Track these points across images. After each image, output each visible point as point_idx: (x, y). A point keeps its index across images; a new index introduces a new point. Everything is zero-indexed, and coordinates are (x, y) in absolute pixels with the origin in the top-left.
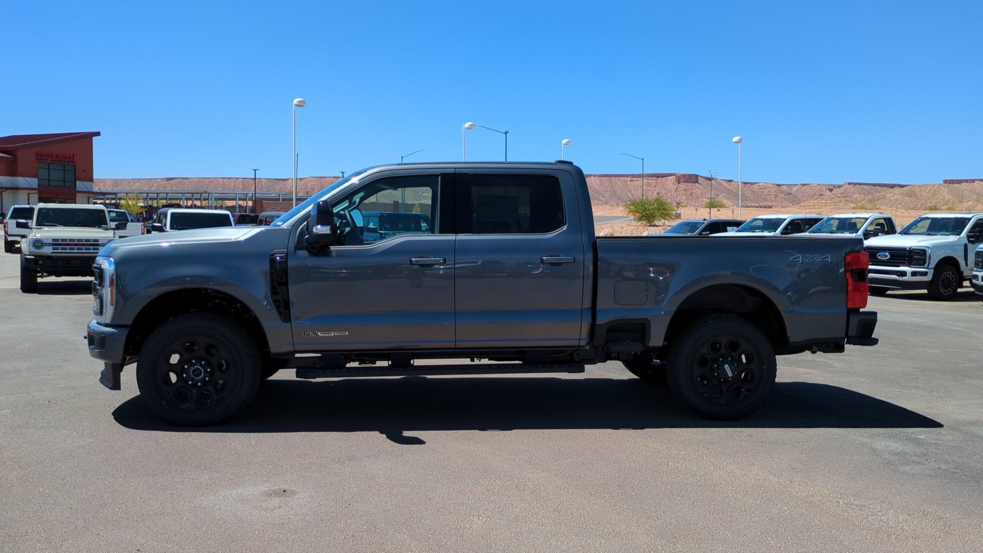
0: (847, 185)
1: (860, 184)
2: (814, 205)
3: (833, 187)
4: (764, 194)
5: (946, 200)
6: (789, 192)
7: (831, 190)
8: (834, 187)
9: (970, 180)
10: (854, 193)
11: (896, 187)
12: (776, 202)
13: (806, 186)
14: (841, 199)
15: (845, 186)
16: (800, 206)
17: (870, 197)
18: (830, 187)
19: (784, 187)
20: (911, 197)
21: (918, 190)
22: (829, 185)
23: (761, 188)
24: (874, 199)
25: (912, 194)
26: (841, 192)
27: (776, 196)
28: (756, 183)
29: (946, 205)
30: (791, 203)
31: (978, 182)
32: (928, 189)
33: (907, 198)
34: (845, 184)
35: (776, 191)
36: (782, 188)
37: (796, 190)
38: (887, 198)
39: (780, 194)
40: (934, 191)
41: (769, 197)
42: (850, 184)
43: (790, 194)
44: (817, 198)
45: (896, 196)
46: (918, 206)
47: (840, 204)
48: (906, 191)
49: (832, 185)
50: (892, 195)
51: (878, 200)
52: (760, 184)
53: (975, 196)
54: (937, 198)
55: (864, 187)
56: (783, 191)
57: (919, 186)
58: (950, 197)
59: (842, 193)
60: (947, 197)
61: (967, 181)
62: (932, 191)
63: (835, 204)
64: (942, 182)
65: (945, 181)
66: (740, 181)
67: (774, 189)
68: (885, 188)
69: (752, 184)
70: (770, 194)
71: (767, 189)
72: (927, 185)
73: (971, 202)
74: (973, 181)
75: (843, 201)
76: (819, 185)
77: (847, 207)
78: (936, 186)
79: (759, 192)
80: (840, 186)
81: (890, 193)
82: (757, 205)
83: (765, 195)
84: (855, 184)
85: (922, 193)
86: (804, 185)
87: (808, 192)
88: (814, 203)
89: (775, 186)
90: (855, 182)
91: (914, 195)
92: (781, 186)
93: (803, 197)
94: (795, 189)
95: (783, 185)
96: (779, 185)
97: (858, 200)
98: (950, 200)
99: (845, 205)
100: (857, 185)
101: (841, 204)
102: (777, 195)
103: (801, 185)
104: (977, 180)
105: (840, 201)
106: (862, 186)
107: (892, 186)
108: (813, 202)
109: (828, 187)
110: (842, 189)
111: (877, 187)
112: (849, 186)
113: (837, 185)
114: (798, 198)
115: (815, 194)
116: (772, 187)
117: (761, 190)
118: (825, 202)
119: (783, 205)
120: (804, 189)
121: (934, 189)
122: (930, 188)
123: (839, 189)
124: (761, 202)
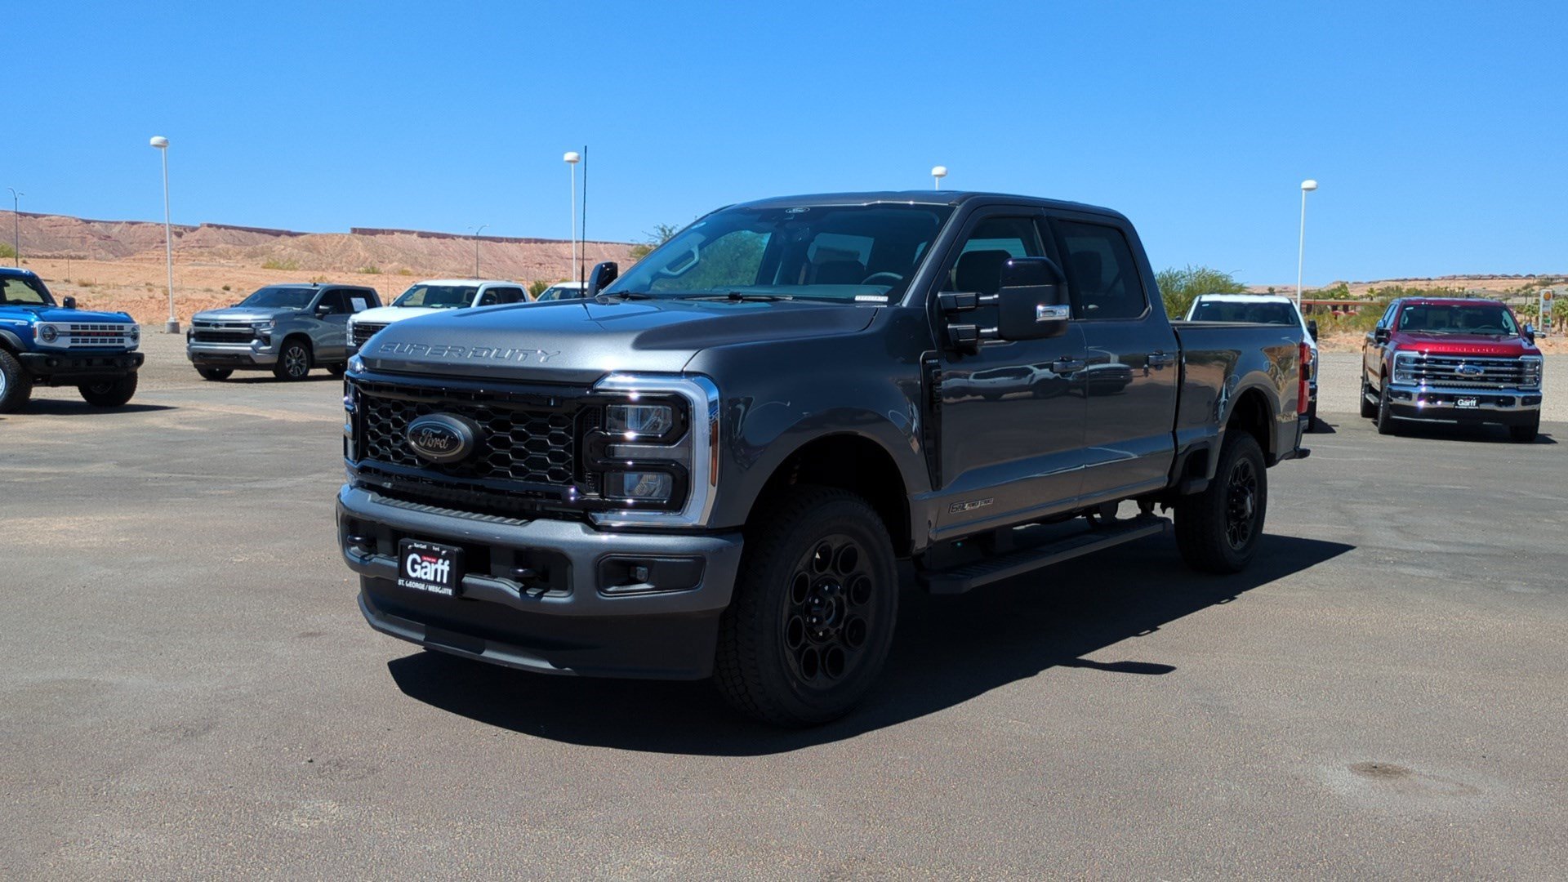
0: (206, 228)
1: (226, 227)
2: (158, 259)
3: (182, 230)
4: (60, 235)
5: (361, 258)
6: (106, 234)
7: (179, 235)
8: (185, 230)
9: (388, 230)
10: (217, 241)
11: (282, 236)
12: (83, 250)
13: (135, 226)
14: (202, 250)
15: (202, 229)
16: (134, 260)
17: (249, 249)
18: (178, 230)
19: (96, 225)
20: (311, 252)
21: (321, 241)
22: (176, 226)
23: (52, 224)
24: (256, 252)
25: (311, 248)
26: (196, 238)
27: (83, 240)
28: (44, 216)
29: (362, 266)
30: (112, 253)
31: (399, 234)
32: (336, 241)
33: (306, 254)
34: (202, 225)
35: (82, 232)
36: (94, 226)
37: (120, 232)
38: (276, 253)
39: (90, 236)
40: (344, 243)
41: (70, 241)
42: (210, 226)
43: (109, 237)
44: (157, 247)
45: (289, 249)
46: (323, 267)
47: (202, 258)
48: (303, 242)
49: (180, 227)
50: (283, 247)
51: (262, 255)
52: (53, 218)
53: (400, 255)
54: (349, 256)
55: (233, 232)
56: (95, 232)
57: (322, 236)
58: (367, 255)
59: (198, 241)
60: (362, 254)
61: (383, 232)
62: (341, 244)
63: (193, 258)
64: (349, 231)
65: (354, 231)
66: (167, 222)
67: (78, 227)
68: (266, 236)
69: (36, 216)
70: (71, 235)
71: (65, 228)
72: (333, 235)
73: (395, 264)
74: (392, 232)
75: (206, 254)
76: (159, 224)
77: (214, 263)
78: (346, 237)
79: (51, 231)
80: (194, 229)
81: (280, 244)
82: (49, 254)
83: (62, 237)
84: (219, 227)
85: (327, 247)
86: (133, 223)
87: (140, 236)
88: (158, 255)
89: (80, 222)
90: (219, 223)
91: (314, 249)
92: (92, 224)
93: (131, 243)
94: (116, 229)
95: (95, 222)
96: (88, 222)
97: (230, 253)
98: (367, 259)
99: (211, 260)
100: (223, 229)
101: (205, 259)
102: (85, 238)
103: (126, 222)
104: (397, 231)
105: (202, 254)
106: (229, 230)
107: (278, 234)
108: (156, 253)
109: (174, 229)
110: (197, 235)
111: (254, 233)
112: (209, 229)
113: (189, 227)
114: (122, 246)
115: (152, 239)
116: (77, 223)
117: (55, 228)
118: (177, 254)
119: (97, 256)
120: (132, 229)
121: (344, 241)
122: (337, 239)
123: (193, 234)
124: (57, 250)
